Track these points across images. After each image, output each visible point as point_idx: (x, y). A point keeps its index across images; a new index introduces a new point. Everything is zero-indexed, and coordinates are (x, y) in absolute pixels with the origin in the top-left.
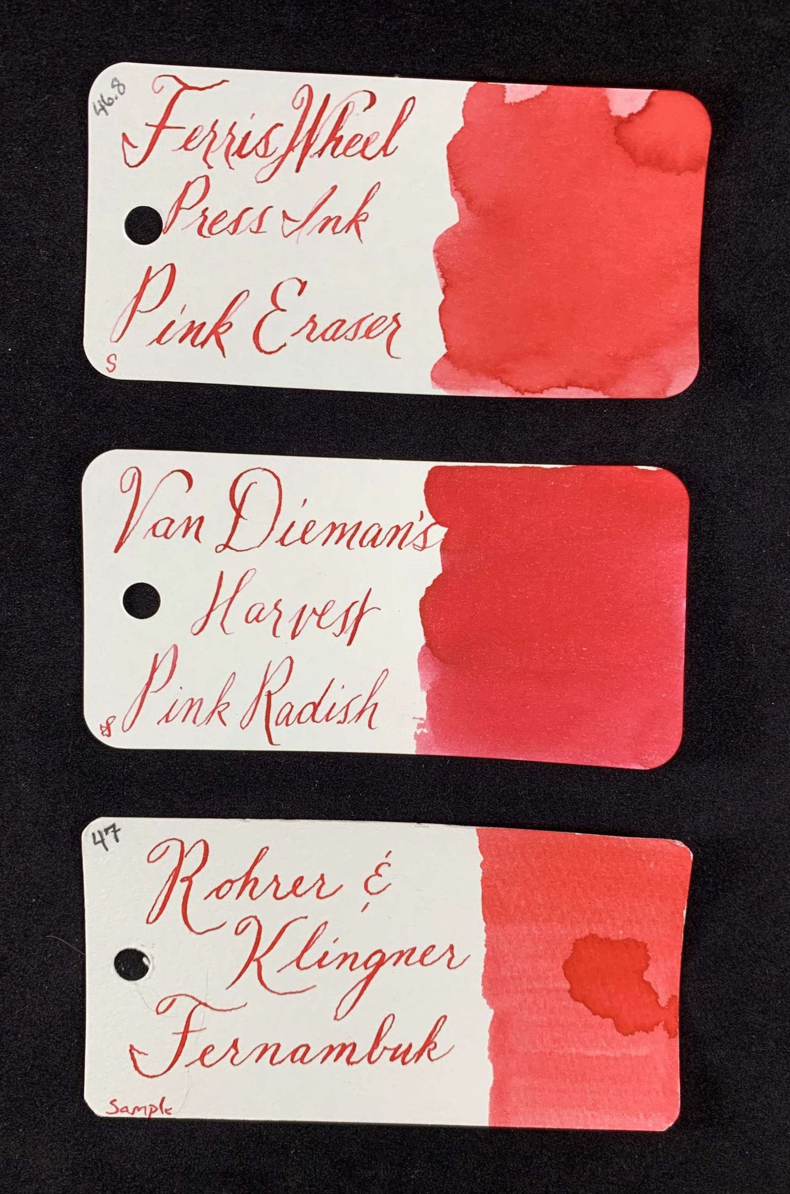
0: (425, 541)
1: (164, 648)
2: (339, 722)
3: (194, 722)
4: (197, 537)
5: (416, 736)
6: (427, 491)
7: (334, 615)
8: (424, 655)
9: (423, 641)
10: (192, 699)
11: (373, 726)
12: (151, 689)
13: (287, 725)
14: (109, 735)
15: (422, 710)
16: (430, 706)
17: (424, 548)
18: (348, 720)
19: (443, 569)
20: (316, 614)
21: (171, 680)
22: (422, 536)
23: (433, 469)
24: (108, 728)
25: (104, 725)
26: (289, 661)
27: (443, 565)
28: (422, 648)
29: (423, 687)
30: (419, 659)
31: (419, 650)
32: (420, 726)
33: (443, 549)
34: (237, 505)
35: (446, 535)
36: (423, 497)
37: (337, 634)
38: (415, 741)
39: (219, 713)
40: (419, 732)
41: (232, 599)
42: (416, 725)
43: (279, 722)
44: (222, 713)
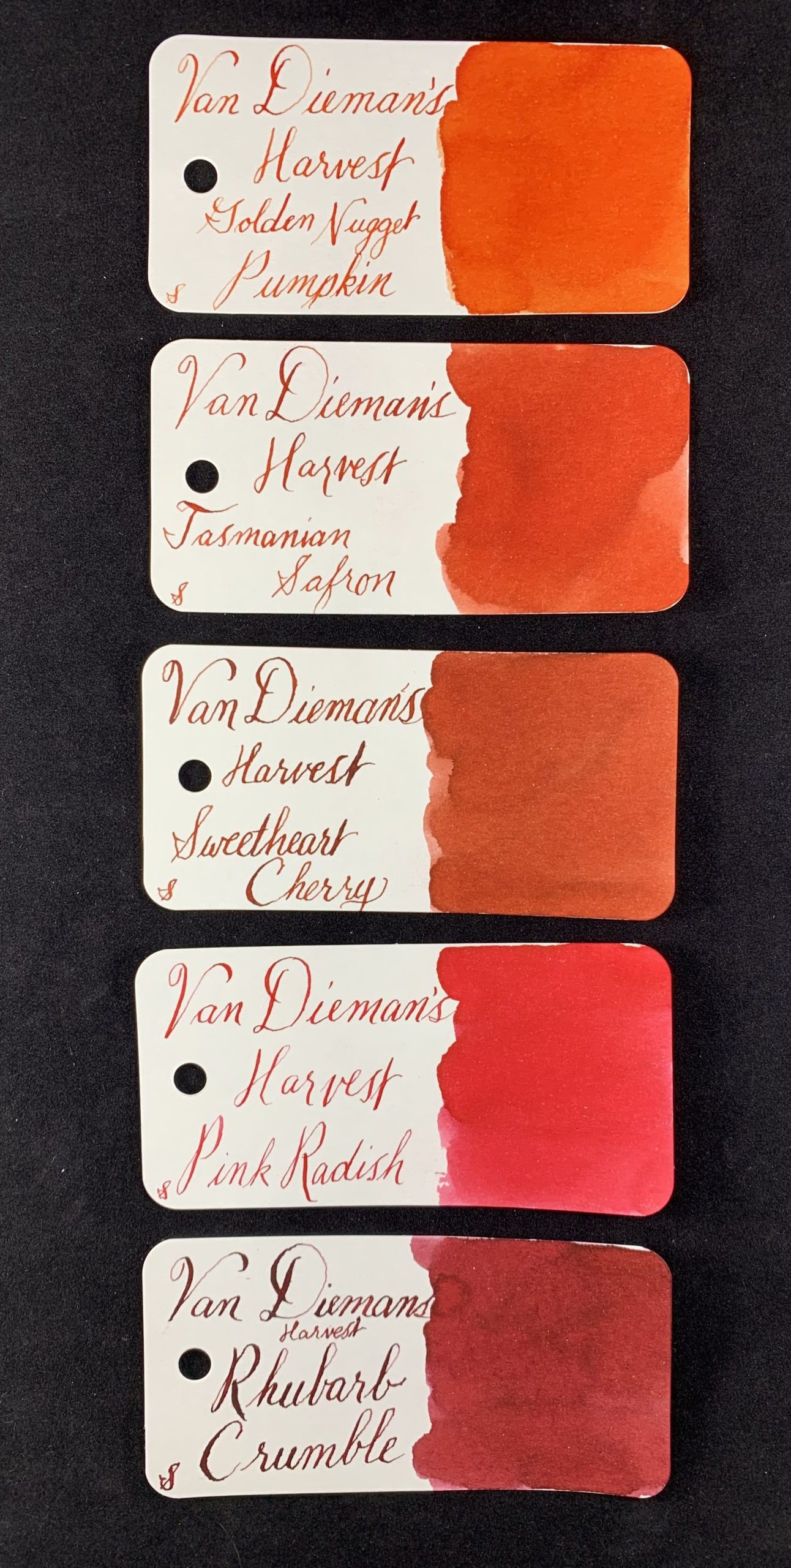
0: (439, 1013)
1: (211, 1120)
2: (369, 1179)
3: (240, 1183)
4: (237, 1020)
5: (439, 1190)
6: (439, 969)
7: (362, 1081)
8: (443, 1116)
9: (441, 1103)
10: (238, 1164)
11: (399, 1181)
12: (201, 1155)
13: (322, 1183)
14: (166, 1198)
15: (443, 1166)
16: (450, 1162)
17: (439, 1019)
18: (377, 1176)
19: (458, 1038)
20: (344, 1082)
21: (218, 1147)
22: (436, 1010)
23: (443, 950)
24: (165, 1190)
25: (161, 1188)
26: (321, 1126)
27: (456, 1034)
28: (442, 1109)
29: (443, 1145)
30: (438, 1120)
31: (438, 1111)
32: (442, 1180)
33: (456, 1020)
34: (272, 990)
35: (458, 1008)
36: (436, 975)
37: (364, 1100)
38: (438, 1194)
39: (262, 1175)
40: (441, 1185)
41: (270, 1073)
42: (438, 1179)
43: (316, 1180)
44: (265, 1176)
